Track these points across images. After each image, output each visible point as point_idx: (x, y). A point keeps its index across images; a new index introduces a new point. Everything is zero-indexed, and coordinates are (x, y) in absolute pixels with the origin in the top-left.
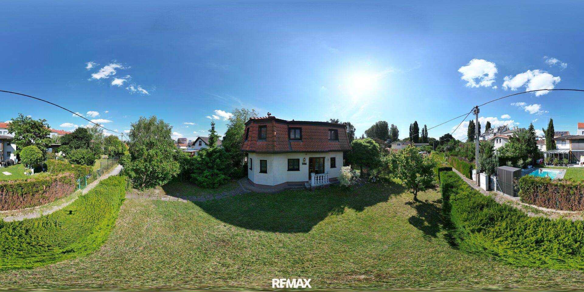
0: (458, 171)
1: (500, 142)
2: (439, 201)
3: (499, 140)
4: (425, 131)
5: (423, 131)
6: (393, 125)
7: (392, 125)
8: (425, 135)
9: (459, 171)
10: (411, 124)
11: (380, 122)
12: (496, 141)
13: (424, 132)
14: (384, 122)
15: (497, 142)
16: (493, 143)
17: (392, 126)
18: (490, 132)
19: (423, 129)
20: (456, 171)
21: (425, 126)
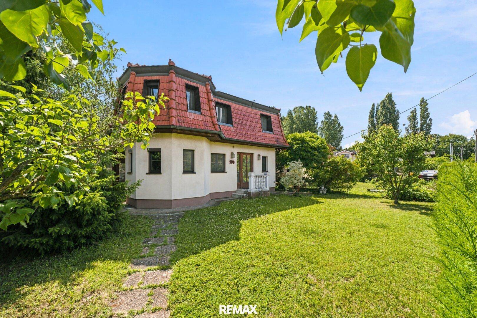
6: (328, 115)
7: (326, 114)
10: (374, 105)
11: (298, 109)
14: (308, 108)
17: (326, 118)
19: (414, 112)
21: (424, 103)
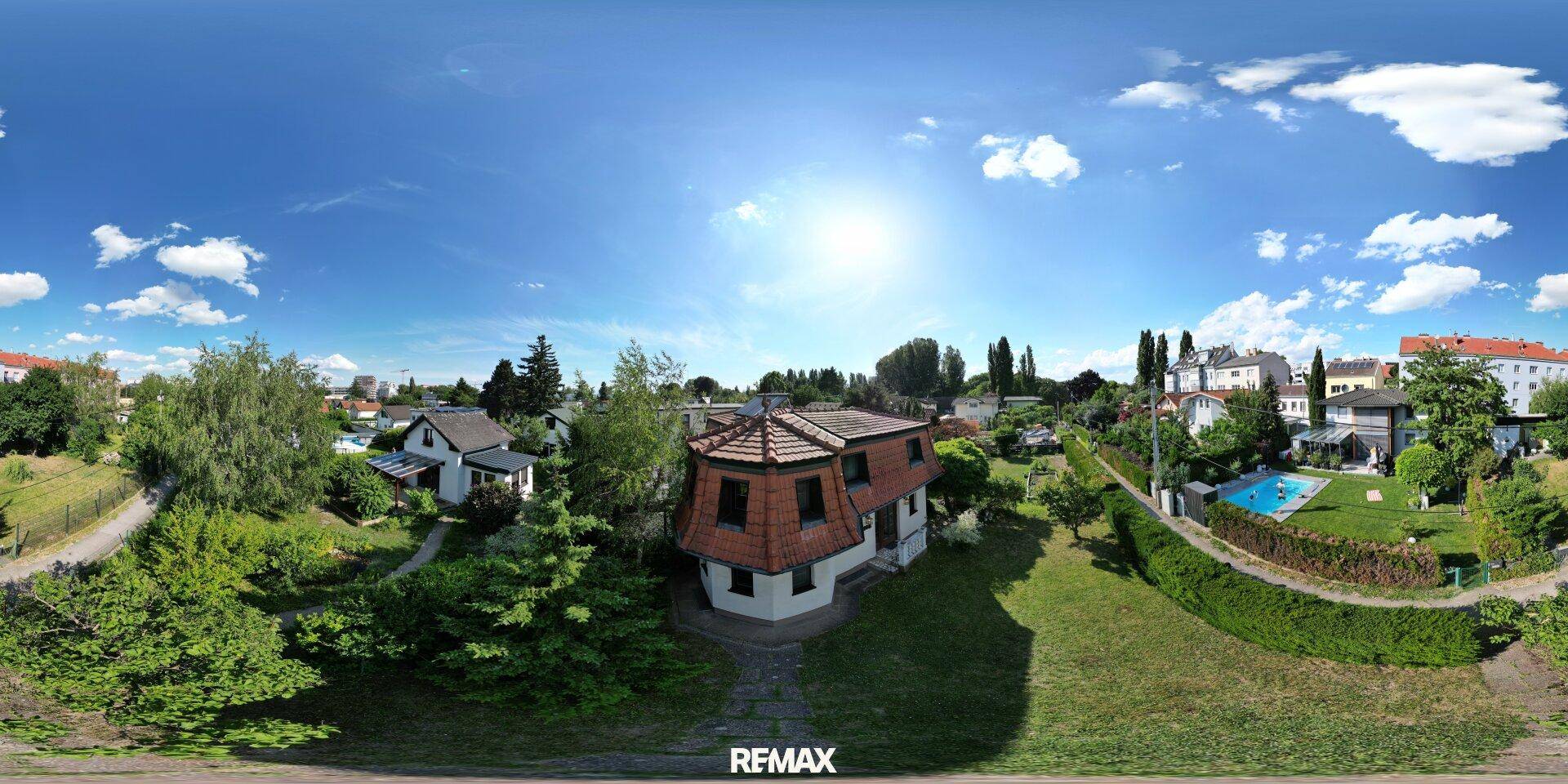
0: (1124, 479)
1: (1208, 406)
2: (1111, 536)
3: (1204, 402)
4: (1028, 359)
5: (1023, 361)
6: (950, 348)
7: (947, 348)
8: (1029, 372)
9: (1128, 479)
10: (990, 344)
11: (917, 340)
12: (1198, 404)
13: (1027, 364)
14: (930, 340)
15: (1201, 406)
16: (1194, 404)
17: (948, 352)
18: (1190, 361)
19: (1023, 356)
20: (1121, 478)
21: (1029, 350)
